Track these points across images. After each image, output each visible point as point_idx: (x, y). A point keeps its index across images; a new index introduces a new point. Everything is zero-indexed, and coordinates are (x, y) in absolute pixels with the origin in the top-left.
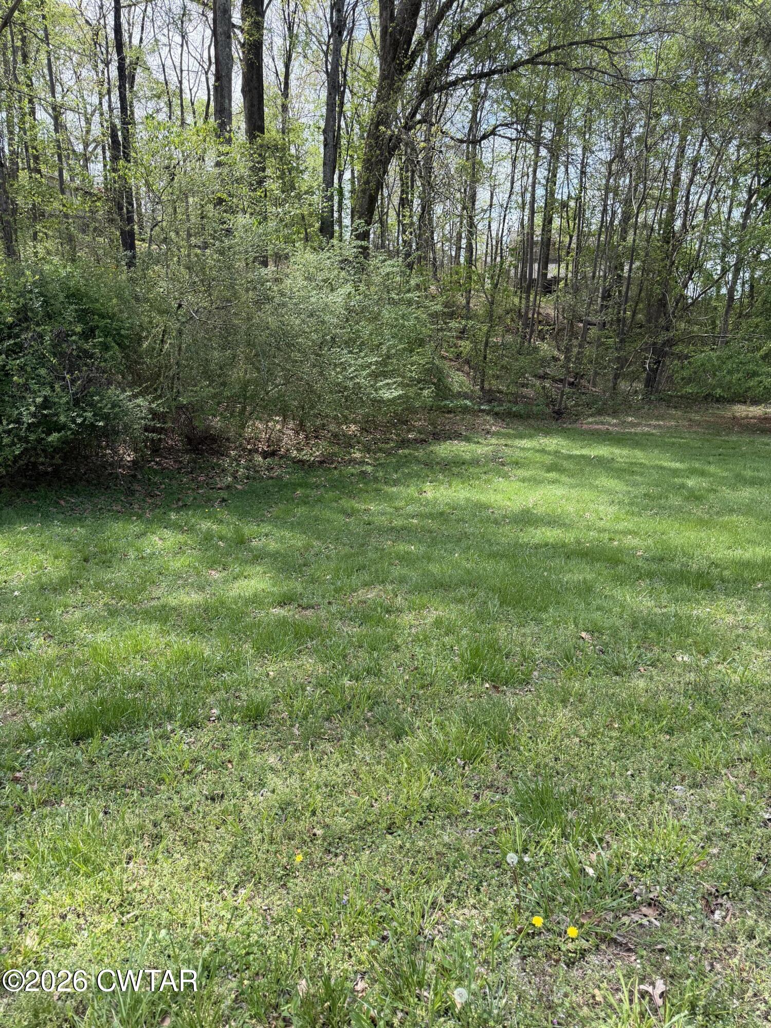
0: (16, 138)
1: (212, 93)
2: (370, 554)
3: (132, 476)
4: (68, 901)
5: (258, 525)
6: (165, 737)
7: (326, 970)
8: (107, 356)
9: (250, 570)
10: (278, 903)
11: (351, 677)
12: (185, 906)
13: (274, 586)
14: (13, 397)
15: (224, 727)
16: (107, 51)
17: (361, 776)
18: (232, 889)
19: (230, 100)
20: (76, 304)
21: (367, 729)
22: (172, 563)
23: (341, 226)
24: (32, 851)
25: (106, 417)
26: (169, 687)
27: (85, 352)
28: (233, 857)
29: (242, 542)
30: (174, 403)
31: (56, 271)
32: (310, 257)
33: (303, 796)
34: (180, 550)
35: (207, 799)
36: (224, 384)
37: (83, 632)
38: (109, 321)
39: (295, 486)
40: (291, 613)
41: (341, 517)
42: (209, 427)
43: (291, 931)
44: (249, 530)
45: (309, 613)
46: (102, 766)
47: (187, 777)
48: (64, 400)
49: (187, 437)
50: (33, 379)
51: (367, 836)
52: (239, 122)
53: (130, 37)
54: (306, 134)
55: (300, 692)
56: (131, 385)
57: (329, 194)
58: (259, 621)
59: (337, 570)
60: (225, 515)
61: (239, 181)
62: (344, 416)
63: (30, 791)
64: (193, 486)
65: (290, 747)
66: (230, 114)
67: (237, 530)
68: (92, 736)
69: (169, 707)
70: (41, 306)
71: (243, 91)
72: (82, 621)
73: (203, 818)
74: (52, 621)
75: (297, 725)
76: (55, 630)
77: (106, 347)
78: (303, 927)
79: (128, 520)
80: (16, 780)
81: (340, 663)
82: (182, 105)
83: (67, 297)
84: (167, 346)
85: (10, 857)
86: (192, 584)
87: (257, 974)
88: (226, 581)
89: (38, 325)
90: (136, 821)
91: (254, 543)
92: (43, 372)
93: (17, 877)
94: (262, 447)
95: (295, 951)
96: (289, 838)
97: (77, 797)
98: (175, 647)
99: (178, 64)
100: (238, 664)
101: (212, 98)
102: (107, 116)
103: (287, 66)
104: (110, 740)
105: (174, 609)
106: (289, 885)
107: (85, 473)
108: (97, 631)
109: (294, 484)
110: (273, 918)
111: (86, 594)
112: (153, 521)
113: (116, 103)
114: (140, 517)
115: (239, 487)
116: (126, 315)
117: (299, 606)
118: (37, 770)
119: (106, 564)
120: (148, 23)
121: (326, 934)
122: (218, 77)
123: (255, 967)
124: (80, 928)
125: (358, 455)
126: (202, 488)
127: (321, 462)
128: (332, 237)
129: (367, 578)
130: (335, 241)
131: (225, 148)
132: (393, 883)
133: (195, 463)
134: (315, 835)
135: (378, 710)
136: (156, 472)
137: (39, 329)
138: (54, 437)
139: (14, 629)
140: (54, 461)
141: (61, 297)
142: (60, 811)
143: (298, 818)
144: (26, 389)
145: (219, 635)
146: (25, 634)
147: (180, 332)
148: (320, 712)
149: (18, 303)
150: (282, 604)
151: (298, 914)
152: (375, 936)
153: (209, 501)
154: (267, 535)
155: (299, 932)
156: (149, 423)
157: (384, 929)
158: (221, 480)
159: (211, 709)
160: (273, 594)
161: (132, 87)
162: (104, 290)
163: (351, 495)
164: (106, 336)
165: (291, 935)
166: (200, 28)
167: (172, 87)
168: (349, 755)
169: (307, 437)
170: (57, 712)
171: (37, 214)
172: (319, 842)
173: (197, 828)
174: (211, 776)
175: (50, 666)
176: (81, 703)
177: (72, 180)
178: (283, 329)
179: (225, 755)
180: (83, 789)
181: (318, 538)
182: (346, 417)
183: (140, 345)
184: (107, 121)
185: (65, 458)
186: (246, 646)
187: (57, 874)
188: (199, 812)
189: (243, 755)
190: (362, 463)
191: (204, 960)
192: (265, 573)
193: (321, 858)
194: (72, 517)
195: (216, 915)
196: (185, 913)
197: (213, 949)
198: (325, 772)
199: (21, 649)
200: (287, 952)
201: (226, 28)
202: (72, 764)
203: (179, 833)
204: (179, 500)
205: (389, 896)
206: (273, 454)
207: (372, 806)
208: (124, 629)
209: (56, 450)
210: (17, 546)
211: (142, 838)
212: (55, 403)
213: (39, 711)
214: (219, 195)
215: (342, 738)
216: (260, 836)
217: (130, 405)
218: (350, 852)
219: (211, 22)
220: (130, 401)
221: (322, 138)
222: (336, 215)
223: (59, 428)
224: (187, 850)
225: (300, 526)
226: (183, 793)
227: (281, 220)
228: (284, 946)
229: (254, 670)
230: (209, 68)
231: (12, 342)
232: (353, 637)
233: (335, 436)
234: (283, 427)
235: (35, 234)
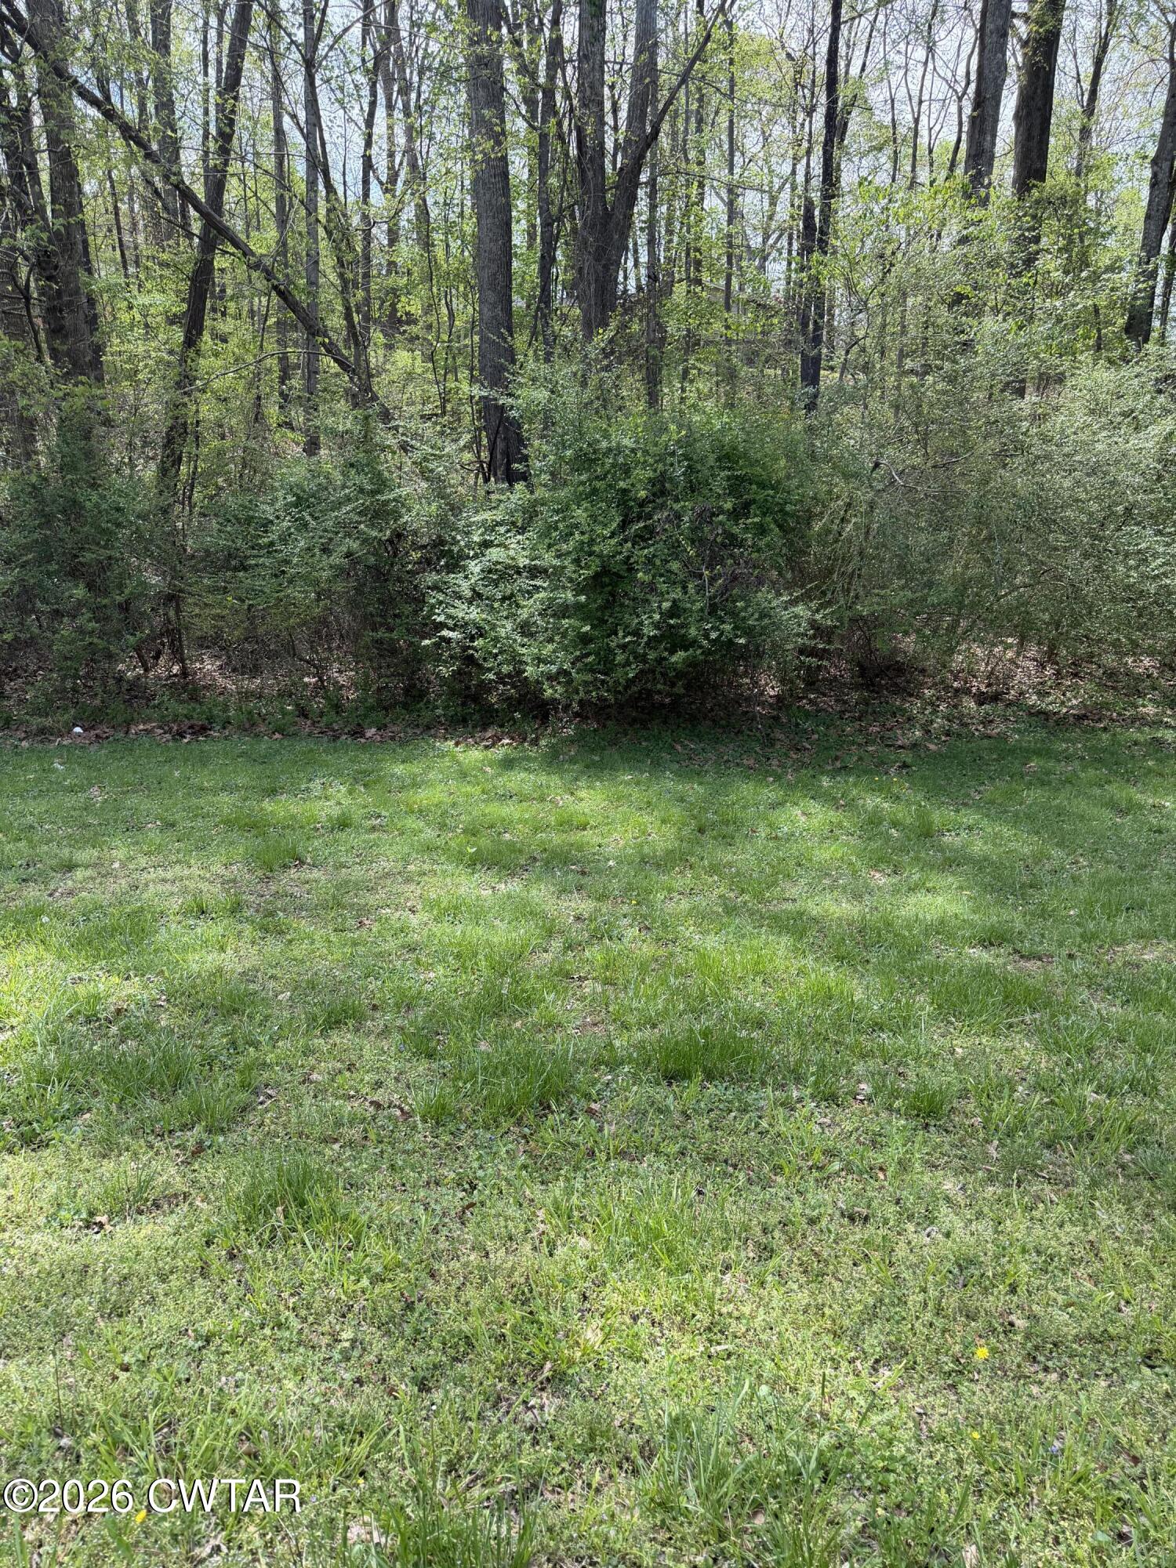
0: (676, 239)
1: (965, 128)
2: (1155, 884)
3: (773, 718)
4: (642, 1298)
5: (957, 811)
6: (789, 1106)
7: (1013, 1546)
8: (762, 544)
9: (935, 880)
10: (943, 1412)
11: (1100, 1087)
12: (798, 1363)
13: (974, 912)
14: (634, 599)
15: (877, 1114)
16: (813, 93)
17: (1102, 1255)
18: (871, 1363)
19: (994, 136)
20: (729, 469)
21: (1121, 1180)
22: (817, 852)
23: (1164, 322)
24: (604, 1214)
25: (749, 632)
26: (799, 1034)
27: (732, 537)
28: (875, 1315)
29: (928, 834)
30: (849, 613)
31: (708, 422)
32: (1105, 376)
33: (997, 1257)
34: (831, 834)
35: (843, 1215)
36: (930, 585)
37: (689, 931)
38: (771, 492)
39: (1028, 754)
40: (1001, 961)
41: (1107, 814)
42: (895, 651)
43: (960, 1461)
44: (941, 816)
45: (1032, 966)
46: (699, 1124)
47: (815, 1174)
48: (698, 605)
49: (859, 664)
50: (661, 575)
51: (1103, 1357)
52: (1004, 170)
53: (848, 66)
54: (1119, 171)
55: (1006, 1091)
56: (789, 586)
57: (1151, 267)
58: (945, 963)
59: (1090, 904)
60: (905, 789)
61: (993, 264)
62: (1132, 642)
63: (606, 1132)
64: (860, 739)
65: (980, 1174)
66: (992, 157)
67: (922, 815)
68: (690, 1078)
69: (798, 1063)
70: (684, 474)
71: (1018, 117)
72: (689, 914)
73: (835, 1241)
74: (651, 906)
75: (996, 1143)
76: (654, 921)
77: (762, 530)
78: (980, 1463)
79: (762, 781)
80: (591, 1112)
81: (1080, 1059)
82: (914, 156)
83: (719, 459)
84: (849, 527)
85: (576, 1213)
86: (844, 888)
87: (898, 1506)
88: (896, 891)
89: (677, 500)
90: (739, 1217)
91: (947, 839)
92: (675, 566)
93: (584, 1244)
94: (978, 685)
95: (965, 1496)
96: (967, 1316)
97: (663, 1159)
98: (813, 976)
99: (915, 93)
100: (905, 1024)
101: (964, 137)
102: (800, 190)
103: (1098, 63)
104: (712, 1090)
105: (815, 920)
106: (961, 1389)
107: (712, 710)
108: (708, 932)
109: (1027, 751)
110: (930, 1431)
111: (697, 877)
112: (796, 786)
113: (817, 169)
114: (778, 778)
115: (932, 747)
116: (795, 482)
117: (1016, 951)
118: (617, 1107)
119: (727, 840)
120: (877, 39)
121: (1017, 1489)
122: (979, 103)
123: (896, 1495)
124: (654, 1343)
125: (1150, 710)
126: (874, 742)
127: (1080, 718)
128: (1146, 340)
129: (1145, 925)
130: (1151, 347)
131: (977, 214)
132: (1149, 1451)
133: (867, 704)
134: (1012, 1324)
135: (1145, 1154)
136: (807, 715)
137: (677, 506)
138: (679, 656)
139: (604, 910)
140: (675, 690)
141: (711, 460)
142: (641, 1171)
143: (986, 1289)
144: (652, 590)
145: (880, 972)
146: (617, 919)
147: (872, 506)
148: (1037, 1132)
149: (655, 471)
150: (987, 943)
151: (973, 1439)
152: (1105, 1527)
153: (881, 764)
154: (970, 828)
155: (971, 1469)
156: (807, 642)
157: (1124, 1521)
158: (904, 734)
159: (859, 1082)
160: (972, 925)
161: (843, 140)
162: (769, 448)
163: (1130, 778)
164: (764, 514)
165: (958, 1468)
166: (957, 31)
167: (902, 130)
168: (1085, 1215)
169: (1058, 673)
170: (646, 1033)
171: (692, 343)
172: (1019, 1338)
173: (825, 1254)
174: (851, 1182)
175: (643, 968)
176: (680, 1027)
177: (741, 289)
178: (1040, 497)
179: (876, 1158)
180: (674, 1149)
181: (1060, 845)
182: (1135, 644)
183: (809, 526)
184: (800, 197)
185: (688, 687)
186: (920, 998)
187: (631, 1257)
188: (830, 1231)
189: (904, 1166)
190: (1157, 723)
191: (821, 1453)
192: (961, 888)
193: (1019, 1366)
194: (689, 770)
195: (843, 1393)
196: (798, 1373)
197: (834, 1441)
198: (1038, 1231)
199: (610, 938)
200: (949, 1491)
201: (1000, 22)
202: (660, 1111)
203: (798, 1254)
204: (837, 758)
205: (1138, 1470)
206: (995, 698)
207: (1120, 1310)
208: (743, 936)
209: (680, 675)
210: (618, 800)
211: (745, 1243)
212: (685, 610)
213: (625, 1026)
214: (958, 289)
215: (1074, 1183)
216: (921, 1297)
217: (785, 615)
218: (1073, 1374)
219: (977, 16)
220: (786, 609)
221: (1148, 173)
222: (1158, 302)
223: (687, 644)
224: (808, 1282)
225: (1028, 820)
226: (809, 1196)
227: (1059, 320)
228: (945, 1481)
229: (931, 1037)
230: (964, 93)
231: (641, 525)
232: (1109, 1020)
233: (1111, 674)
234: (1018, 654)
235: (686, 372)
